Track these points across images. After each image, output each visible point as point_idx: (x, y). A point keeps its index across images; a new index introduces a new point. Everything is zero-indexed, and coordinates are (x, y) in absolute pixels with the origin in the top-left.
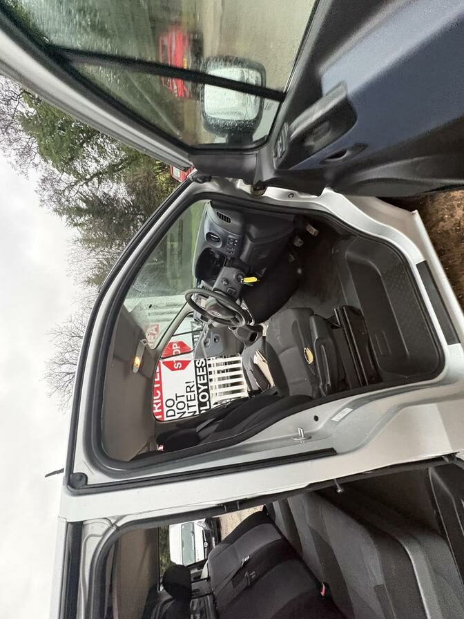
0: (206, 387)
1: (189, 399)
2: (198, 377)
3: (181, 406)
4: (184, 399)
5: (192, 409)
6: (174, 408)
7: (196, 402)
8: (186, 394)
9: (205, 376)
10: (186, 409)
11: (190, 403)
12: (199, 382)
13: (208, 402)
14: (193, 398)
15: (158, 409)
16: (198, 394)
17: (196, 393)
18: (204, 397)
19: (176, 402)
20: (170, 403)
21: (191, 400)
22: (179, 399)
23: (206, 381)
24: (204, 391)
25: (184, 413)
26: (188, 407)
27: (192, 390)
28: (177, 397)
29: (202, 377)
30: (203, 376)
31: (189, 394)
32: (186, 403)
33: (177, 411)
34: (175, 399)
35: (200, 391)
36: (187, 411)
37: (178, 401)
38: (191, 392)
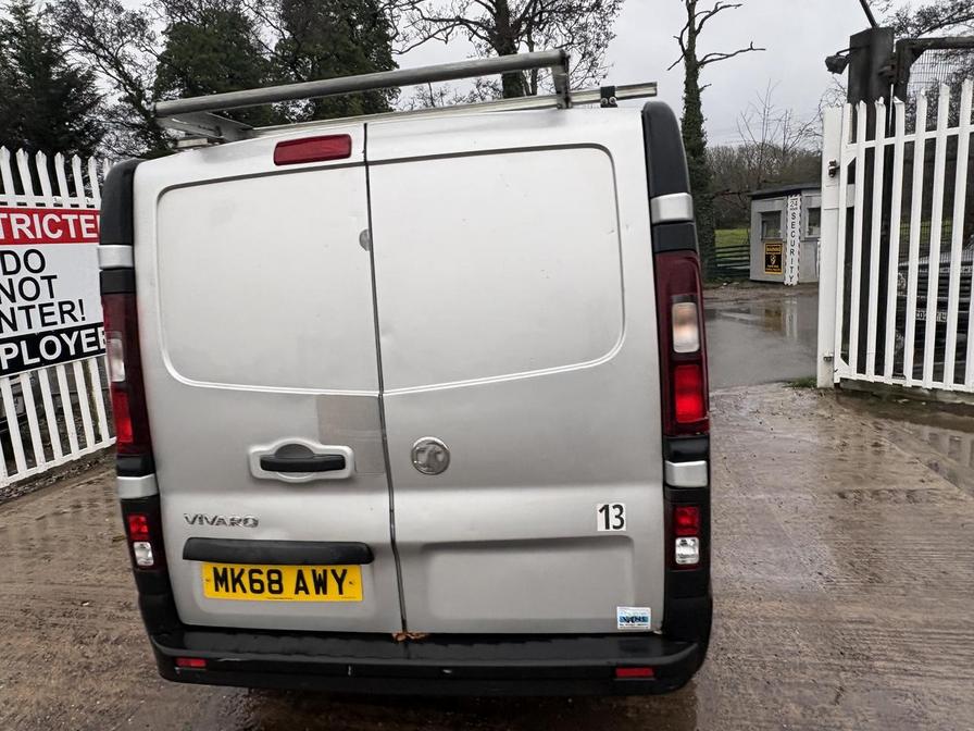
0: (73, 352)
1: (46, 310)
2: (92, 331)
3: (29, 289)
4: (44, 298)
5: (21, 316)
6: (24, 272)
7: (37, 328)
8: (56, 301)
9: (95, 348)
10: (20, 302)
11: (35, 314)
12: (83, 333)
13: (37, 360)
14: (48, 319)
15: (20, 231)
16: (57, 333)
17: (60, 326)
18: (51, 348)
19: (37, 277)
20: (34, 261)
21: (43, 315)
22: (44, 285)
23: (86, 349)
24: (65, 347)
25: (12, 298)
26: (27, 309)
27: (66, 316)
28: (49, 278)
29: (93, 339)
30: (96, 343)
31: (56, 309)
32: (36, 303)
33: (16, 279)
34: (43, 274)
35: (64, 336)
36: (15, 306)
37: (39, 280)
38: (62, 313)
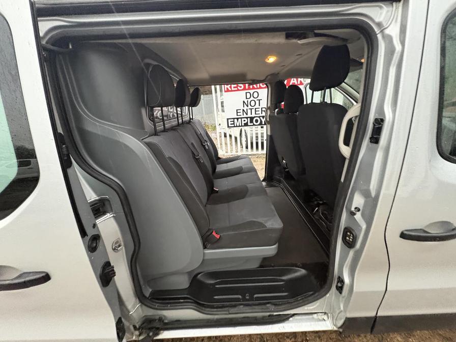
0: (263, 123)
1: (257, 110)
3: (253, 103)
4: (257, 106)
5: (249, 111)
6: (252, 98)
7: (253, 115)
8: (260, 107)
10: (250, 107)
11: (253, 111)
13: (252, 124)
14: (257, 112)
15: (252, 86)
16: (259, 117)
17: (261, 115)
18: (257, 121)
19: (255, 100)
20: (256, 95)
24: (261, 121)
25: (248, 106)
26: (251, 109)
27: (263, 112)
28: (259, 100)
31: (260, 110)
32: (254, 107)
33: (249, 100)
34: (257, 99)
36: (248, 108)
37: (256, 101)
38: (262, 111)
